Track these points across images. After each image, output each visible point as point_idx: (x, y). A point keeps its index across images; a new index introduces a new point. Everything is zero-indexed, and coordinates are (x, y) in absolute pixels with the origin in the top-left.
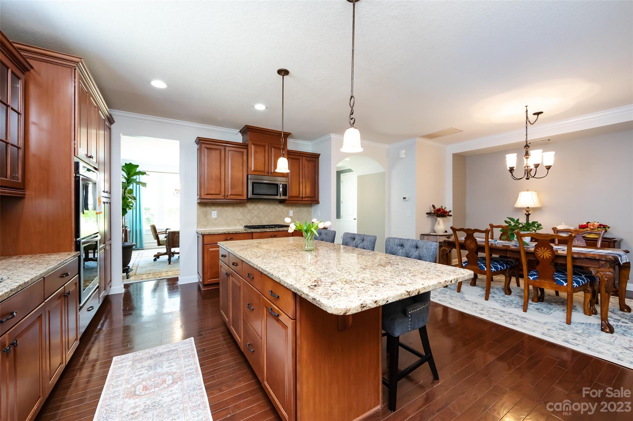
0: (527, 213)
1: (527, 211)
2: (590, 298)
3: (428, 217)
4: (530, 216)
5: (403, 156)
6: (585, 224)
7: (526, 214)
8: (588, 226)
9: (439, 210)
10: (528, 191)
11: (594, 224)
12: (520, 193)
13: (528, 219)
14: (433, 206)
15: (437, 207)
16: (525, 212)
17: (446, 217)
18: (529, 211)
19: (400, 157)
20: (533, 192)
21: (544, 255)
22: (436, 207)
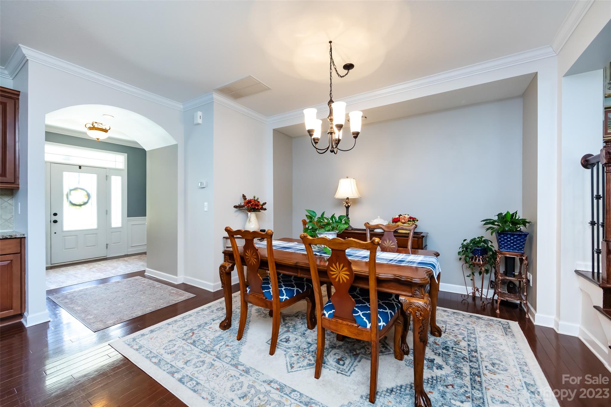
0: (347, 205)
1: (347, 203)
2: (400, 333)
3: (237, 211)
4: (350, 208)
5: (200, 121)
6: (397, 217)
7: (346, 207)
8: (399, 219)
9: (250, 202)
10: (347, 178)
11: (405, 217)
12: (340, 180)
13: (347, 211)
14: (244, 197)
15: (249, 198)
16: (345, 203)
17: (259, 211)
18: (349, 203)
19: (195, 122)
20: (352, 180)
21: (340, 277)
22: (247, 198)
